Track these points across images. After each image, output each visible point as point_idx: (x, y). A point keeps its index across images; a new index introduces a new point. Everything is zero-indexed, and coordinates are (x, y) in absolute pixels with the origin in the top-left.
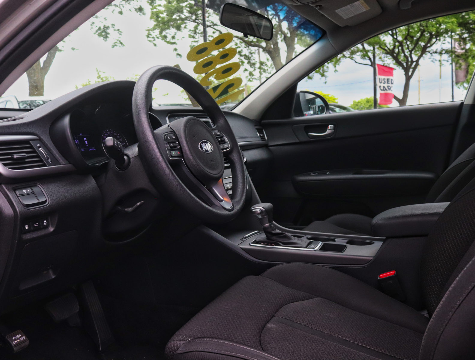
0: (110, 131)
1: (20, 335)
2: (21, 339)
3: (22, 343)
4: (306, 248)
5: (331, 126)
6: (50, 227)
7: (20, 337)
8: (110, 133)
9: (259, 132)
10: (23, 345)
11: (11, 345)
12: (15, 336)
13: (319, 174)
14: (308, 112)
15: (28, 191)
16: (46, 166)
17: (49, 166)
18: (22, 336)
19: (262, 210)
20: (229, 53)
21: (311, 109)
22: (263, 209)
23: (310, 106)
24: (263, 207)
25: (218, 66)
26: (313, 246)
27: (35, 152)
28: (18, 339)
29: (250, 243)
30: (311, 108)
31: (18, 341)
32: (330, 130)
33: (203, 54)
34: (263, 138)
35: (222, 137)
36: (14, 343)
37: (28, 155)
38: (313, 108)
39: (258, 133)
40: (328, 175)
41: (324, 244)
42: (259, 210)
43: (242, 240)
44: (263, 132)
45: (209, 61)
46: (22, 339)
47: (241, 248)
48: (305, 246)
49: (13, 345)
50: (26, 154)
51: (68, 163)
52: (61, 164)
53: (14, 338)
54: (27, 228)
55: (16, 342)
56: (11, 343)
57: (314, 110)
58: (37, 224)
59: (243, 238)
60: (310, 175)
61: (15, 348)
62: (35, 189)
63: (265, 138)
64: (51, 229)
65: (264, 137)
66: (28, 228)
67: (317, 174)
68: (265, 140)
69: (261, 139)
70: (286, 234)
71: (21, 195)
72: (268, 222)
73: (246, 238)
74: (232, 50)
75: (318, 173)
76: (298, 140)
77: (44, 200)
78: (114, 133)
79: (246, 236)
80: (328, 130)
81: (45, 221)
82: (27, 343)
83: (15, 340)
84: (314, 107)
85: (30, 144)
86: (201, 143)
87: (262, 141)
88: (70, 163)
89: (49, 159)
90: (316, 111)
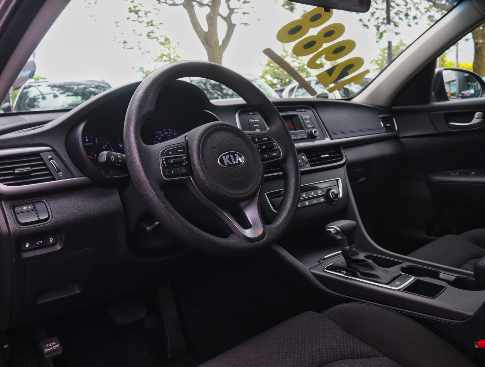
0: (168, 131)
1: (55, 343)
2: (54, 347)
3: (55, 352)
4: (387, 284)
5: (478, 114)
6: (58, 244)
7: (54, 345)
8: (168, 133)
9: (383, 122)
10: (55, 353)
11: (43, 352)
12: (49, 343)
13: (461, 175)
14: (467, 91)
15: (29, 207)
16: (55, 180)
17: (58, 180)
18: (57, 344)
19: (337, 230)
20: (334, 30)
21: (471, 88)
22: (339, 229)
23: (469, 83)
24: (339, 227)
25: (325, 46)
26: (398, 283)
27: (44, 164)
28: (52, 347)
29: (324, 268)
30: (471, 86)
31: (51, 349)
32: (477, 118)
33: (298, 33)
34: (390, 129)
35: (271, 143)
36: (46, 350)
37: (33, 169)
38: (474, 87)
39: (381, 123)
40: (473, 176)
41: (417, 281)
42: (333, 230)
43: (319, 261)
44: (393, 121)
45: (310, 40)
46: (56, 347)
47: (312, 273)
48: (387, 281)
49: (45, 353)
50: (30, 168)
51: (82, 175)
52: (74, 177)
53: (47, 346)
54: (27, 246)
55: (48, 350)
56: (44, 350)
57: (475, 89)
58: (41, 242)
59: (320, 260)
60: (449, 175)
61: (46, 356)
62: (38, 206)
63: (395, 128)
64: (58, 247)
65: (393, 127)
66: (29, 246)
67: (458, 174)
68: (395, 130)
69: (386, 129)
70: (368, 262)
71: (20, 213)
72: (347, 244)
73: (324, 259)
74: (336, 26)
75: (460, 173)
76: (436, 130)
77: (46, 217)
78: (173, 132)
79: (326, 257)
80: (474, 119)
81: (51, 239)
82: (61, 351)
83: (49, 347)
84: (475, 85)
85: (40, 156)
86: (223, 156)
87: (387, 132)
88: (85, 176)
89: (61, 171)
90: (477, 90)
